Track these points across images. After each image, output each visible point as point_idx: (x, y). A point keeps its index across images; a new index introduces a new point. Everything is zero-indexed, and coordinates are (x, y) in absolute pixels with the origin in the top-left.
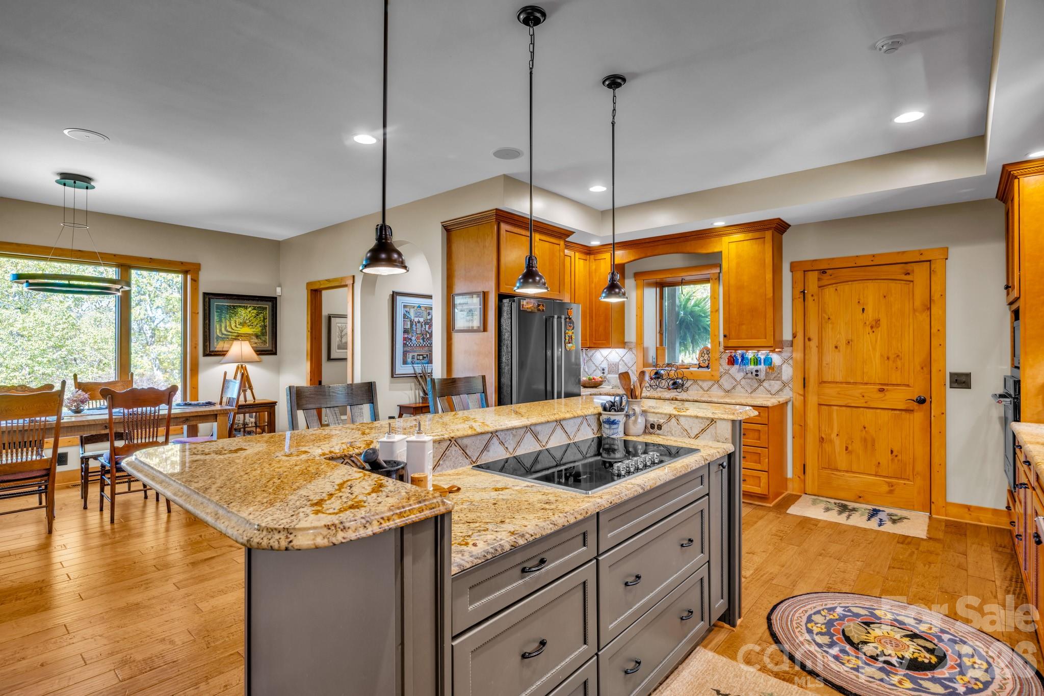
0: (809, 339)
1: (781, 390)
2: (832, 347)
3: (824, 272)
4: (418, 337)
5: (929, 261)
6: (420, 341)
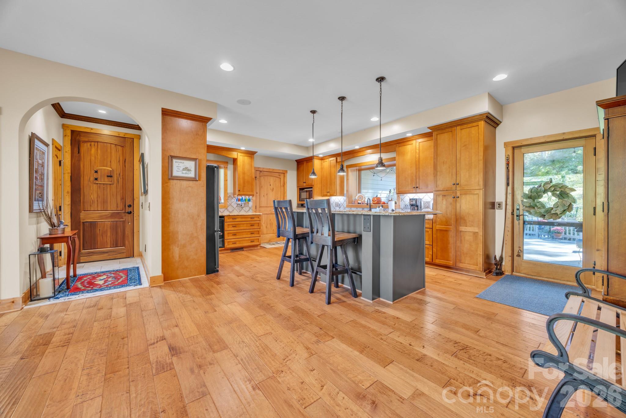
0: (257, 193)
1: (249, 210)
2: (263, 196)
3: (261, 171)
4: (40, 177)
5: (284, 173)
6: (40, 180)
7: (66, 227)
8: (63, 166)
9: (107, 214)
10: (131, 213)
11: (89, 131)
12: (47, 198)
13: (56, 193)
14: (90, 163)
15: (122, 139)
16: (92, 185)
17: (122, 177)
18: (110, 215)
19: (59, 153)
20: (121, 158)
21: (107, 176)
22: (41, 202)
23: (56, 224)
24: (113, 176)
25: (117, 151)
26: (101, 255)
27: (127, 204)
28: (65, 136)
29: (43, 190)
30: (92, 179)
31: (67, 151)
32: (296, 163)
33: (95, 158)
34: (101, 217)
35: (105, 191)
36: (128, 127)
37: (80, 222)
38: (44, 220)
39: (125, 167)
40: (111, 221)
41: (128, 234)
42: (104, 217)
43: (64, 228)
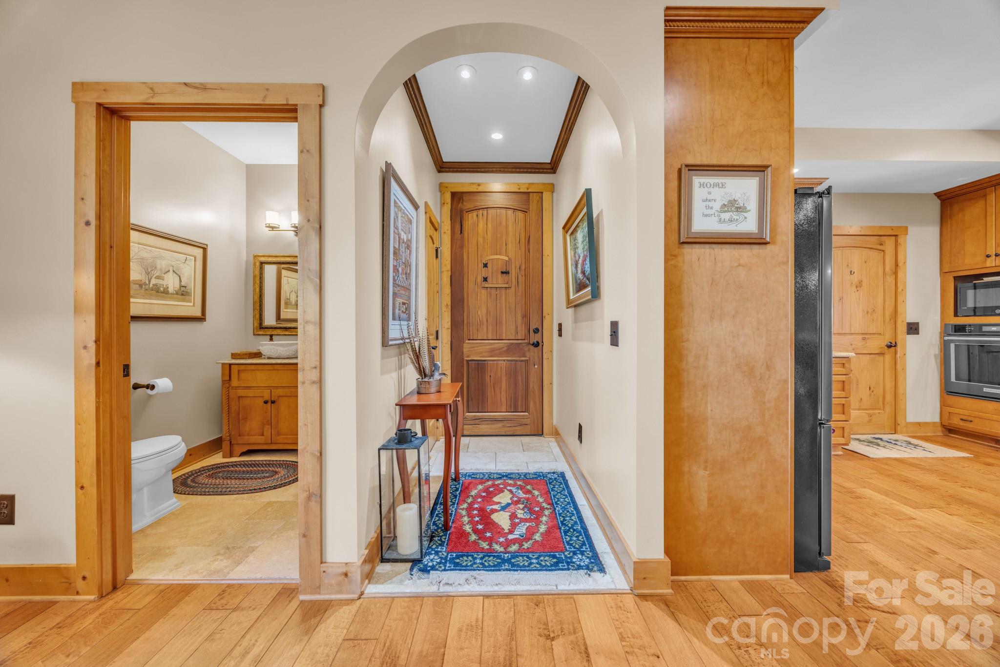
4: (403, 270)
5: (896, 235)
6: (404, 276)
7: (443, 376)
8: (441, 259)
9: (501, 346)
10: (536, 345)
11: (475, 190)
12: (416, 313)
13: (430, 309)
14: (476, 248)
15: (524, 196)
16: (479, 290)
17: (523, 273)
18: (506, 348)
19: (436, 235)
20: (523, 235)
21: (502, 273)
22: (406, 323)
23: (428, 371)
24: (510, 272)
25: (517, 221)
26: (491, 424)
27: (533, 327)
28: (443, 204)
29: (409, 298)
30: (480, 279)
31: (446, 231)
32: (938, 202)
33: (484, 238)
34: (493, 352)
35: (498, 301)
36: (533, 170)
37: (463, 359)
38: (409, 360)
39: (529, 252)
40: (508, 360)
41: (533, 387)
42: (497, 352)
43: (440, 380)
